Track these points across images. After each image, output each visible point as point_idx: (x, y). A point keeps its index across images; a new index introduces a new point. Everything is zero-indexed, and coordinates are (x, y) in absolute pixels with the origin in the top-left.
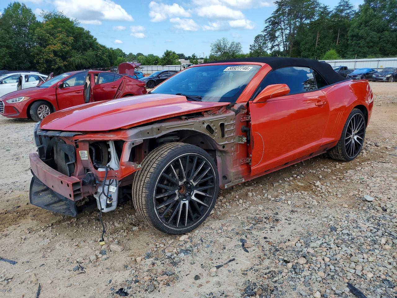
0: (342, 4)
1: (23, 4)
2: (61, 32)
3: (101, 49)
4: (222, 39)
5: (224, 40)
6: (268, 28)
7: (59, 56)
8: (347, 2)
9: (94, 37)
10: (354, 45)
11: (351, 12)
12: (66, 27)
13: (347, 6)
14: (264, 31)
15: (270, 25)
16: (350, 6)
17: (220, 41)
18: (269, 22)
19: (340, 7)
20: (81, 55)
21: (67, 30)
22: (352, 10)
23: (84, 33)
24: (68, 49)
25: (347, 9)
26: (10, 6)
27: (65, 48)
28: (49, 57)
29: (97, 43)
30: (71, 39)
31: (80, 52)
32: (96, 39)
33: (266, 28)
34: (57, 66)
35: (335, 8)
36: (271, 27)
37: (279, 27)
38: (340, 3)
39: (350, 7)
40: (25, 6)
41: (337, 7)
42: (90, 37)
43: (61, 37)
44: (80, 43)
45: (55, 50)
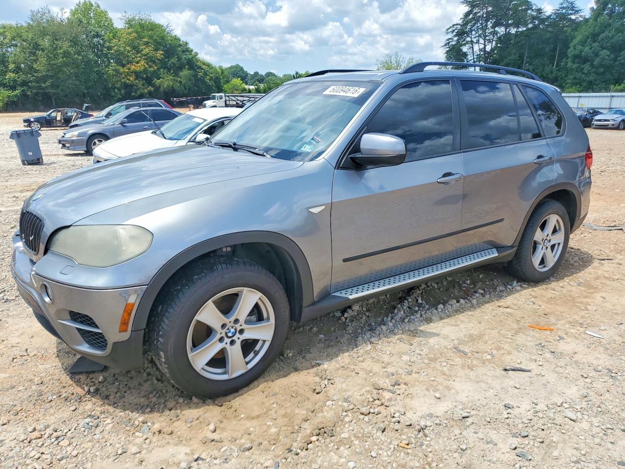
0: (565, 5)
1: (96, 3)
2: (147, 44)
3: (202, 69)
4: (394, 54)
5: (396, 54)
6: (450, 40)
7: (143, 78)
8: (572, 3)
9: (194, 51)
10: (575, 70)
11: (577, 18)
12: (155, 37)
13: (572, 8)
14: (446, 45)
15: (455, 36)
16: (576, 9)
17: (391, 57)
18: (453, 31)
19: (562, 10)
20: (173, 76)
21: (155, 41)
22: (581, 14)
23: (180, 45)
24: (156, 68)
25: (571, 14)
26: (79, 6)
27: (150, 67)
28: (129, 80)
29: (198, 60)
30: (159, 54)
31: (172, 72)
32: (197, 54)
33: (448, 42)
34: (138, 93)
35: (553, 11)
36: (455, 39)
37: (468, 39)
38: (562, 4)
39: (577, 11)
40: (98, 6)
41: (557, 10)
42: (188, 51)
43: (146, 51)
44: (174, 60)
45: (138, 69)
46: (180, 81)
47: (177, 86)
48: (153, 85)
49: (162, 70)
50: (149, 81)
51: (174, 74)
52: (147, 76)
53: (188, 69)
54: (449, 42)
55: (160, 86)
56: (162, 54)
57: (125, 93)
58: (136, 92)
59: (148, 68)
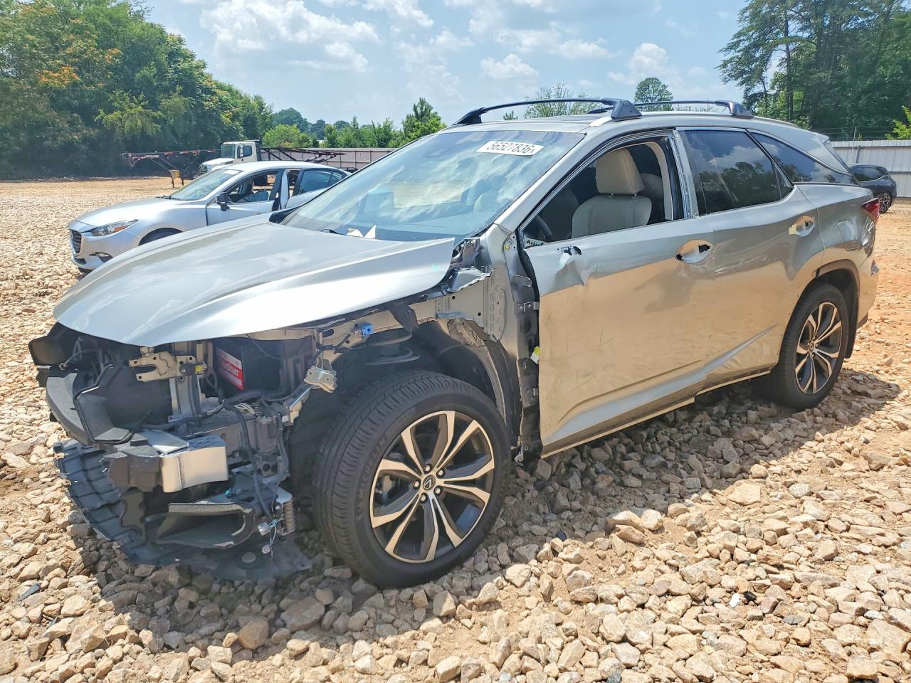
2: (80, 30)
3: (215, 93)
7: (70, 108)
9: (198, 58)
12: (102, 19)
14: (731, 47)
20: (145, 107)
21: (102, 26)
23: (164, 42)
24: (102, 85)
27: (88, 82)
29: (205, 77)
30: (112, 56)
31: (141, 97)
32: (202, 65)
33: (735, 40)
34: (60, 141)
42: (183, 56)
43: (78, 45)
44: (148, 72)
45: (56, 84)
46: (161, 117)
47: (153, 129)
48: (97, 125)
49: (118, 92)
50: (87, 114)
51: (148, 103)
52: (81, 103)
53: (182, 94)
54: (740, 41)
55: (113, 130)
56: (117, 56)
57: (30, 142)
58: (54, 138)
59: (81, 84)
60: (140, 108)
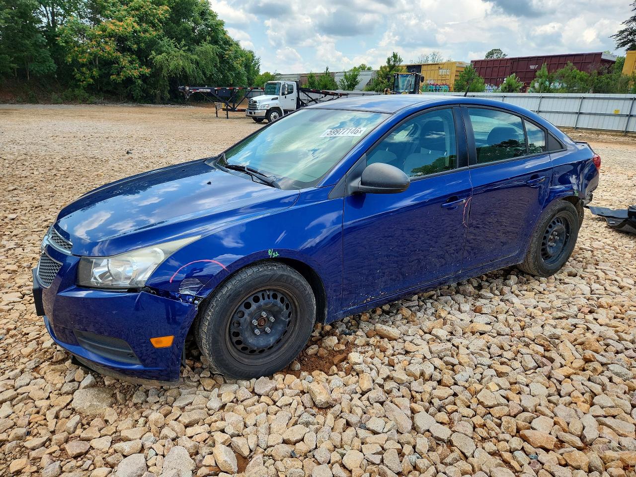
46: (196, 60)
48: (149, 64)
49: (166, 39)
50: (142, 56)
51: (187, 48)
52: (139, 48)
53: (210, 43)
55: (161, 68)
56: (166, 12)
57: (101, 76)
58: (118, 74)
59: (140, 32)
60: (182, 52)
